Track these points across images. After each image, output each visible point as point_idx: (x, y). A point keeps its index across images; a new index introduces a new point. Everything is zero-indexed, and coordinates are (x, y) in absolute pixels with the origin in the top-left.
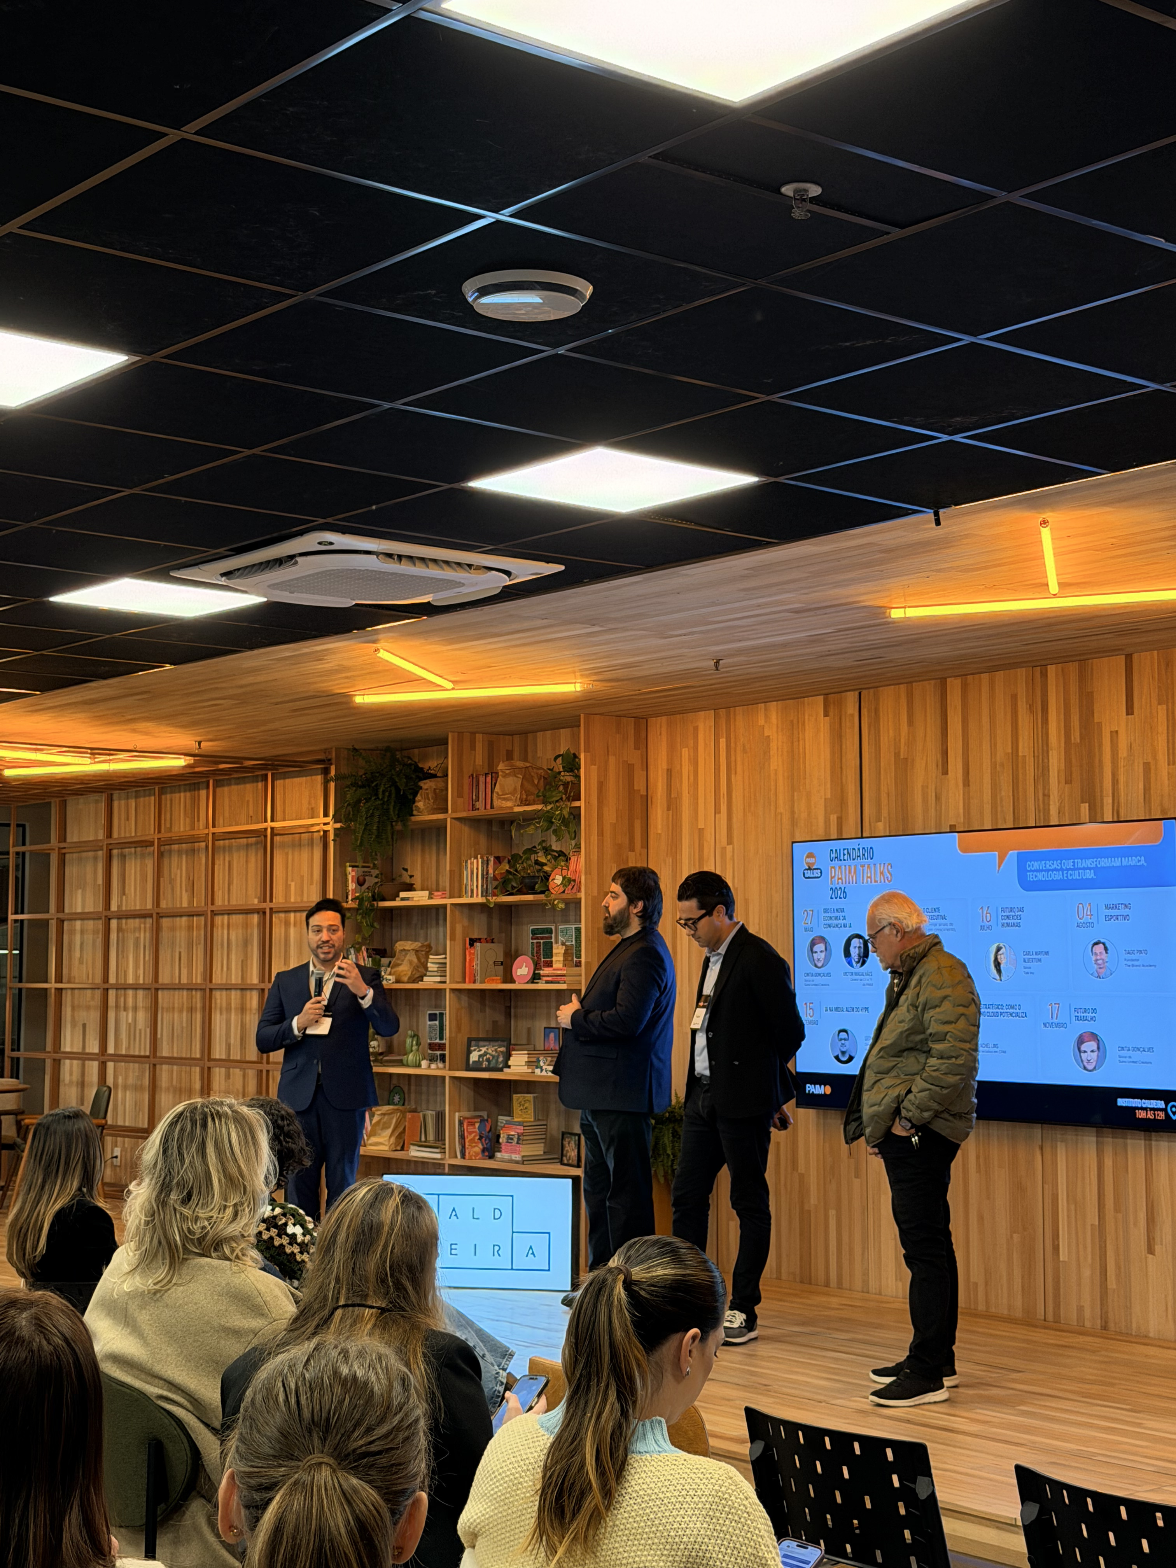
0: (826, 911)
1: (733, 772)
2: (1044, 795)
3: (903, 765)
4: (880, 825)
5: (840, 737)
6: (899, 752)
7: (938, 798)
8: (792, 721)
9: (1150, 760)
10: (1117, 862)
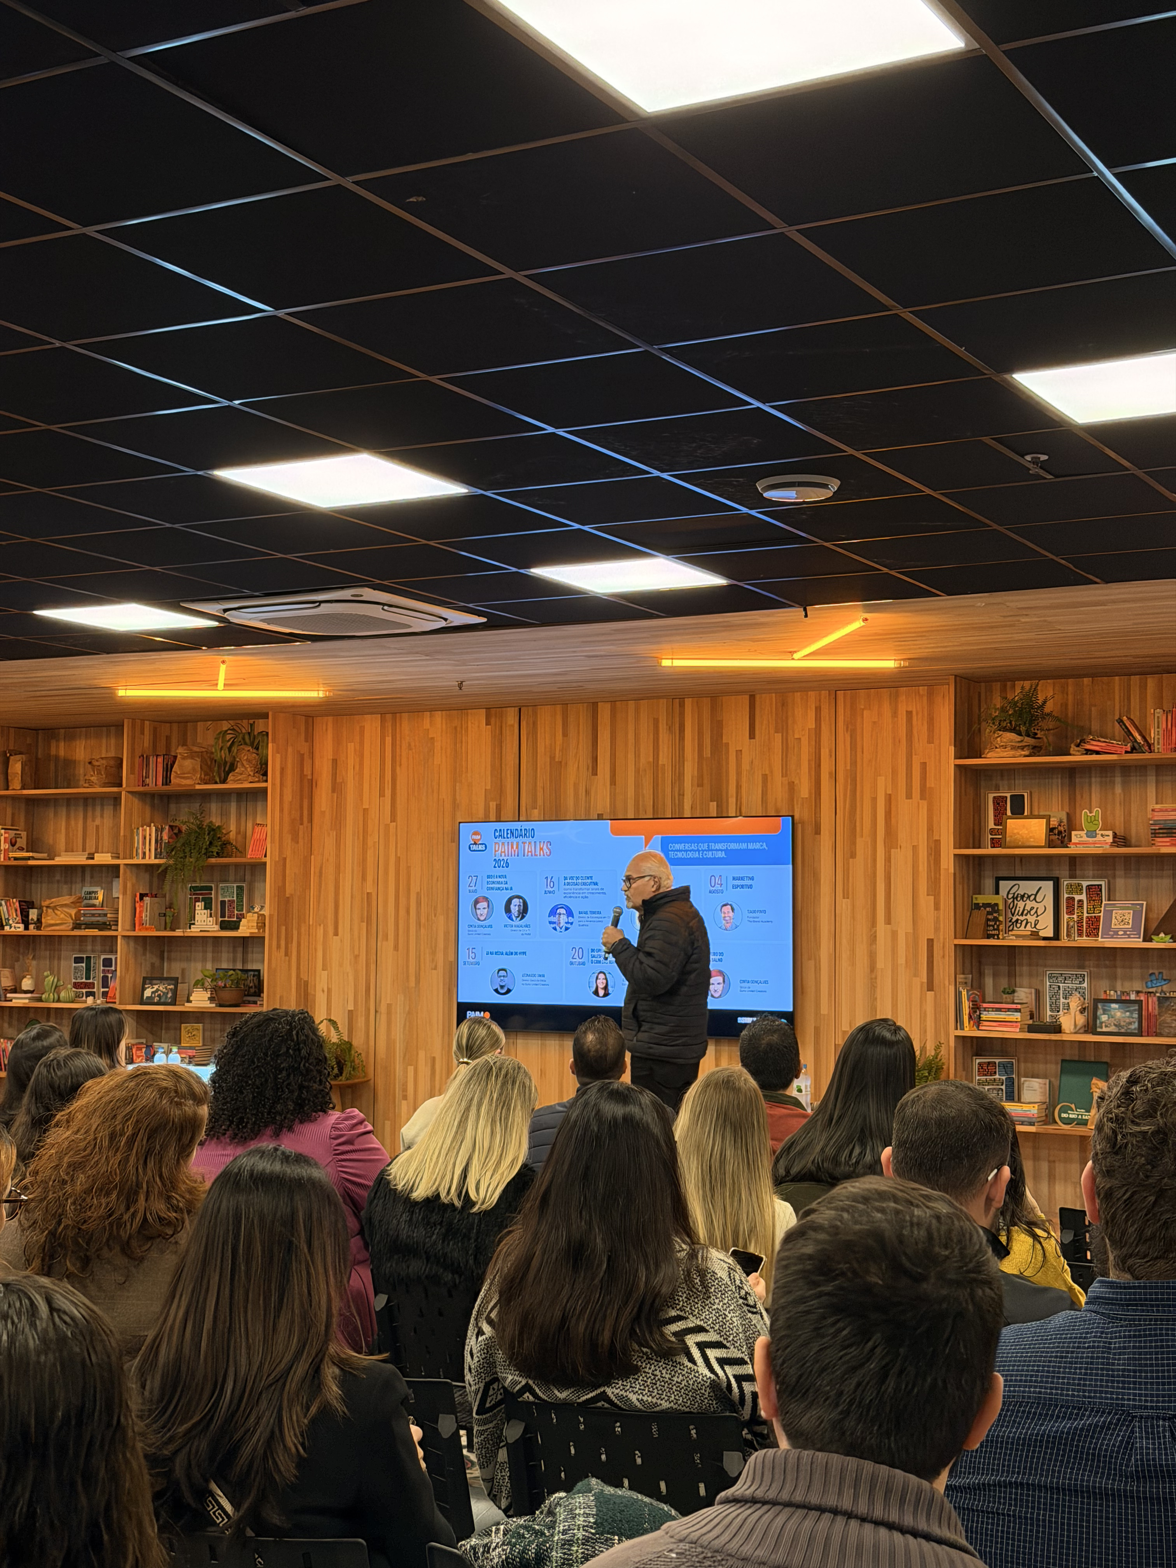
0: (488, 877)
1: (398, 763)
2: (679, 795)
3: (558, 767)
4: (536, 812)
5: (501, 742)
6: (555, 757)
7: (587, 792)
8: (456, 728)
9: (767, 772)
10: (743, 846)
